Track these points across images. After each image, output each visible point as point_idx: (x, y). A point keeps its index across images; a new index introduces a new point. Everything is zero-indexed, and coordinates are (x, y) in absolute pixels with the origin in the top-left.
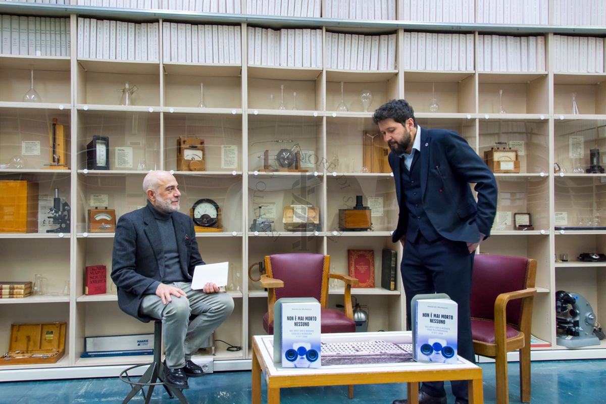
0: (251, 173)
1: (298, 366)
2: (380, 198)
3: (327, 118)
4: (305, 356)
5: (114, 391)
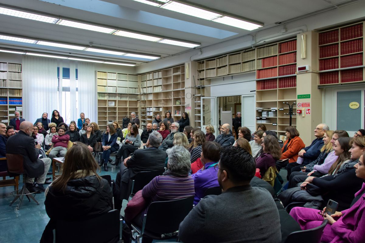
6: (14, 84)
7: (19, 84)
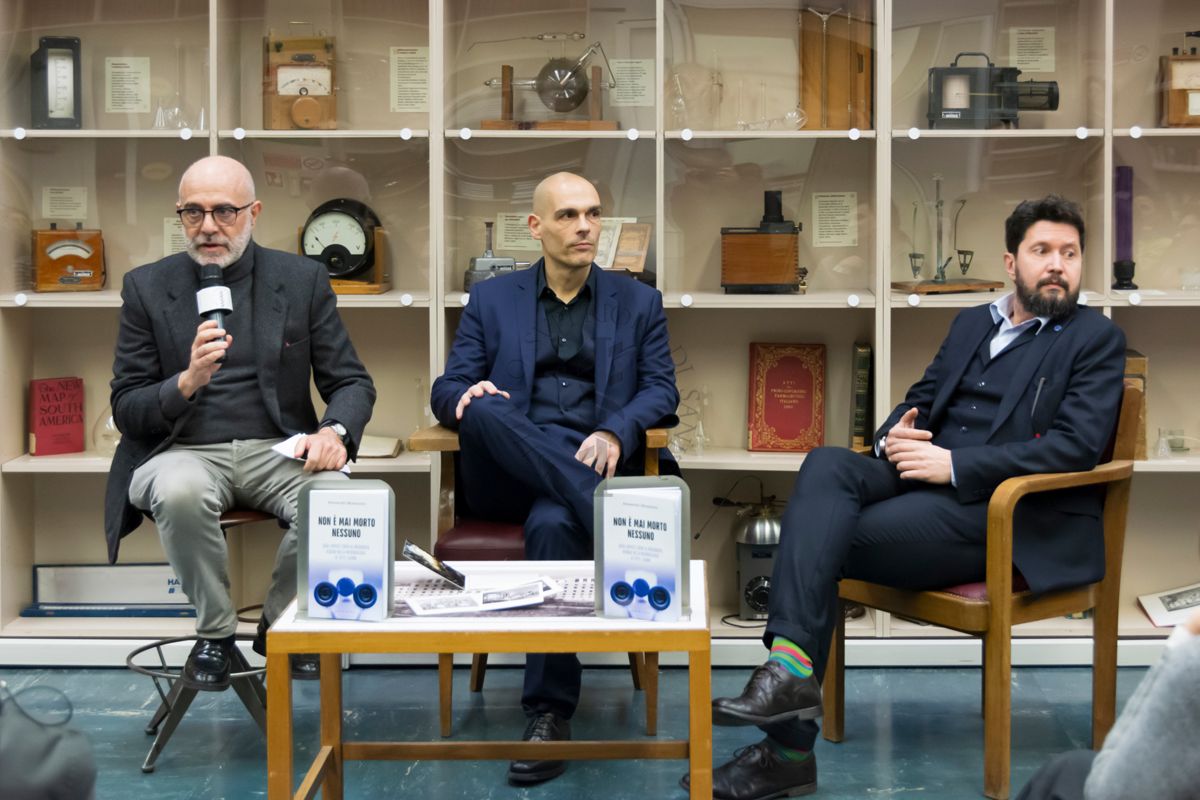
1: (337, 616)
2: (848, 194)
4: (351, 597)
5: (84, 698)
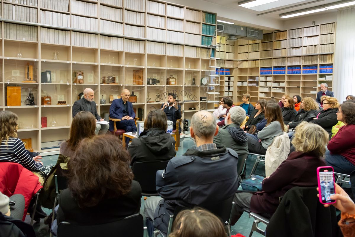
0: (101, 84)
2: (138, 92)
3: (125, 67)
6: (325, 49)
7: (331, 48)
